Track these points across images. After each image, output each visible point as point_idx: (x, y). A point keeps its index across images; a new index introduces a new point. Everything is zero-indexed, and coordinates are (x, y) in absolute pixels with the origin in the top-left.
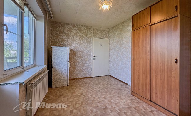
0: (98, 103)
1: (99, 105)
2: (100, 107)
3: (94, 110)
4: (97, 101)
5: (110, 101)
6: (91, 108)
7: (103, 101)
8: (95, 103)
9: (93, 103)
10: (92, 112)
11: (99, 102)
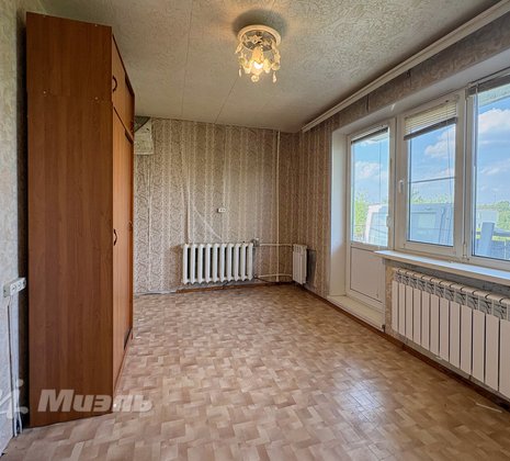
0: (276, 380)
1: (272, 374)
2: (270, 370)
3: (287, 364)
4: (281, 387)
5: (234, 387)
6: (296, 369)
7: (258, 388)
8: (285, 381)
9: (294, 380)
10: (294, 361)
11: (272, 383)
